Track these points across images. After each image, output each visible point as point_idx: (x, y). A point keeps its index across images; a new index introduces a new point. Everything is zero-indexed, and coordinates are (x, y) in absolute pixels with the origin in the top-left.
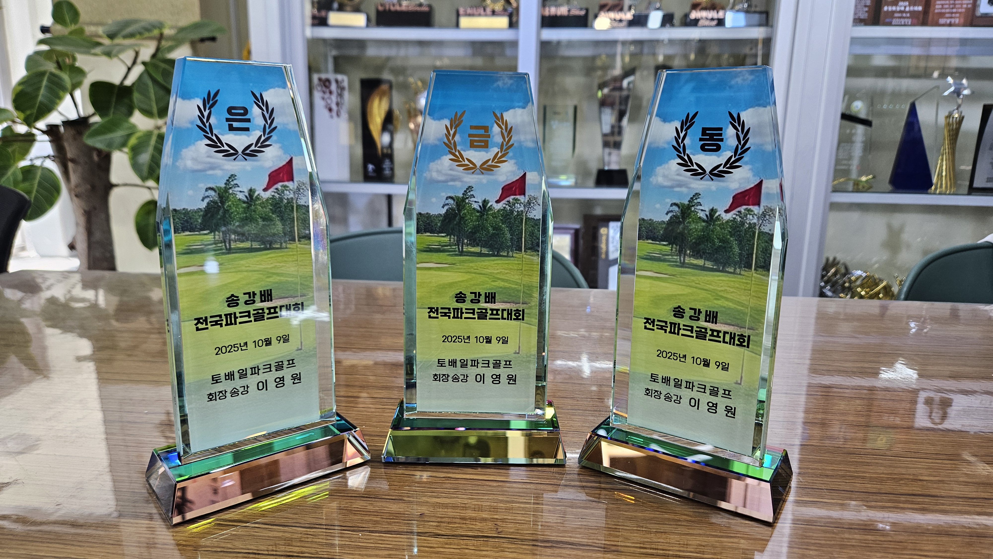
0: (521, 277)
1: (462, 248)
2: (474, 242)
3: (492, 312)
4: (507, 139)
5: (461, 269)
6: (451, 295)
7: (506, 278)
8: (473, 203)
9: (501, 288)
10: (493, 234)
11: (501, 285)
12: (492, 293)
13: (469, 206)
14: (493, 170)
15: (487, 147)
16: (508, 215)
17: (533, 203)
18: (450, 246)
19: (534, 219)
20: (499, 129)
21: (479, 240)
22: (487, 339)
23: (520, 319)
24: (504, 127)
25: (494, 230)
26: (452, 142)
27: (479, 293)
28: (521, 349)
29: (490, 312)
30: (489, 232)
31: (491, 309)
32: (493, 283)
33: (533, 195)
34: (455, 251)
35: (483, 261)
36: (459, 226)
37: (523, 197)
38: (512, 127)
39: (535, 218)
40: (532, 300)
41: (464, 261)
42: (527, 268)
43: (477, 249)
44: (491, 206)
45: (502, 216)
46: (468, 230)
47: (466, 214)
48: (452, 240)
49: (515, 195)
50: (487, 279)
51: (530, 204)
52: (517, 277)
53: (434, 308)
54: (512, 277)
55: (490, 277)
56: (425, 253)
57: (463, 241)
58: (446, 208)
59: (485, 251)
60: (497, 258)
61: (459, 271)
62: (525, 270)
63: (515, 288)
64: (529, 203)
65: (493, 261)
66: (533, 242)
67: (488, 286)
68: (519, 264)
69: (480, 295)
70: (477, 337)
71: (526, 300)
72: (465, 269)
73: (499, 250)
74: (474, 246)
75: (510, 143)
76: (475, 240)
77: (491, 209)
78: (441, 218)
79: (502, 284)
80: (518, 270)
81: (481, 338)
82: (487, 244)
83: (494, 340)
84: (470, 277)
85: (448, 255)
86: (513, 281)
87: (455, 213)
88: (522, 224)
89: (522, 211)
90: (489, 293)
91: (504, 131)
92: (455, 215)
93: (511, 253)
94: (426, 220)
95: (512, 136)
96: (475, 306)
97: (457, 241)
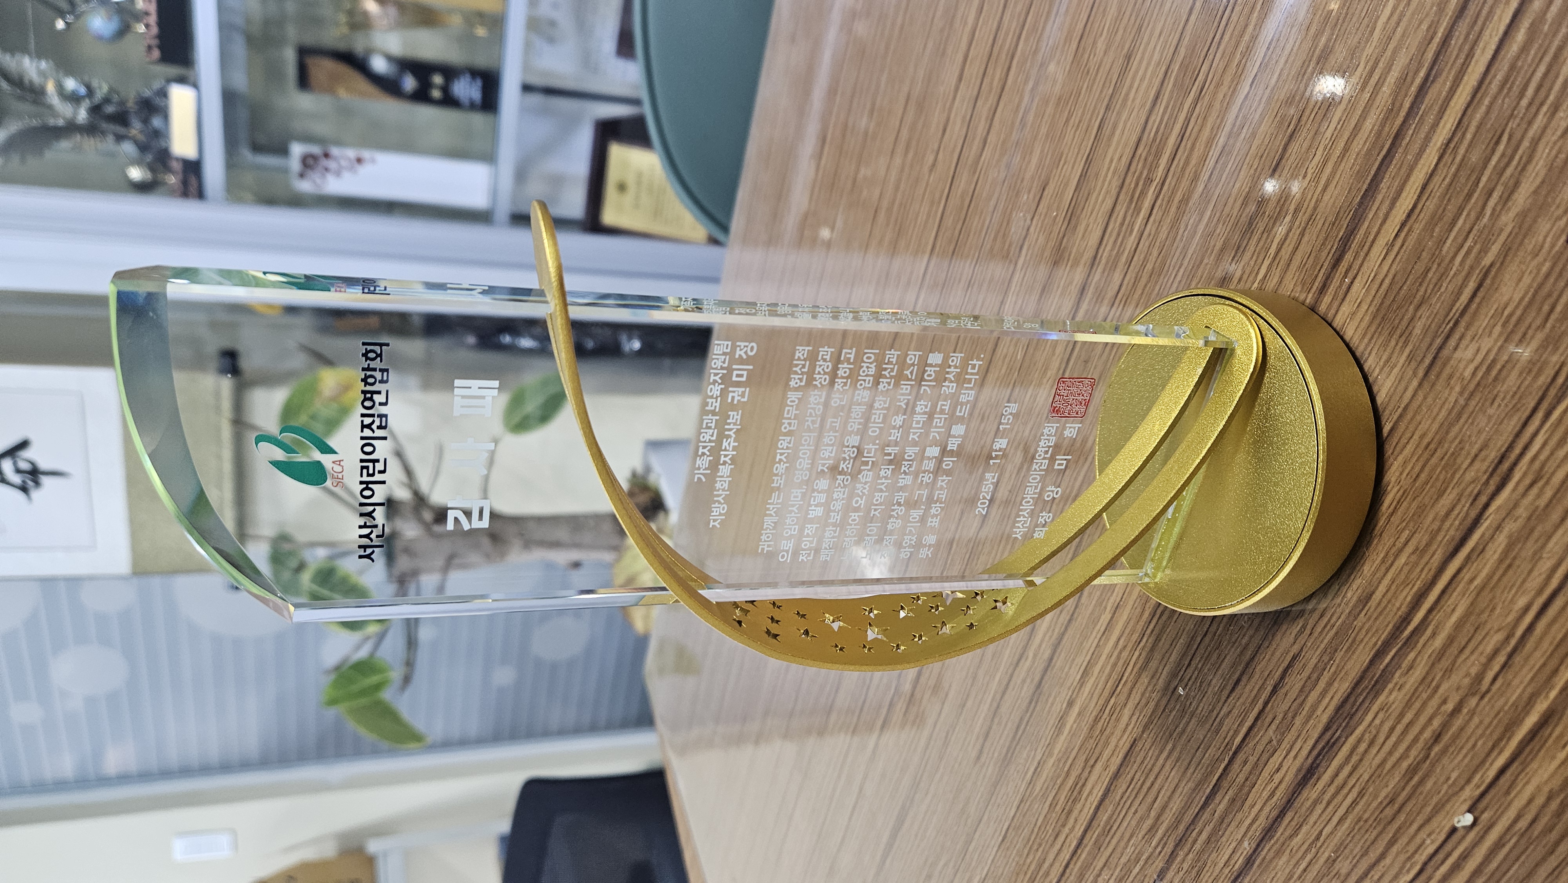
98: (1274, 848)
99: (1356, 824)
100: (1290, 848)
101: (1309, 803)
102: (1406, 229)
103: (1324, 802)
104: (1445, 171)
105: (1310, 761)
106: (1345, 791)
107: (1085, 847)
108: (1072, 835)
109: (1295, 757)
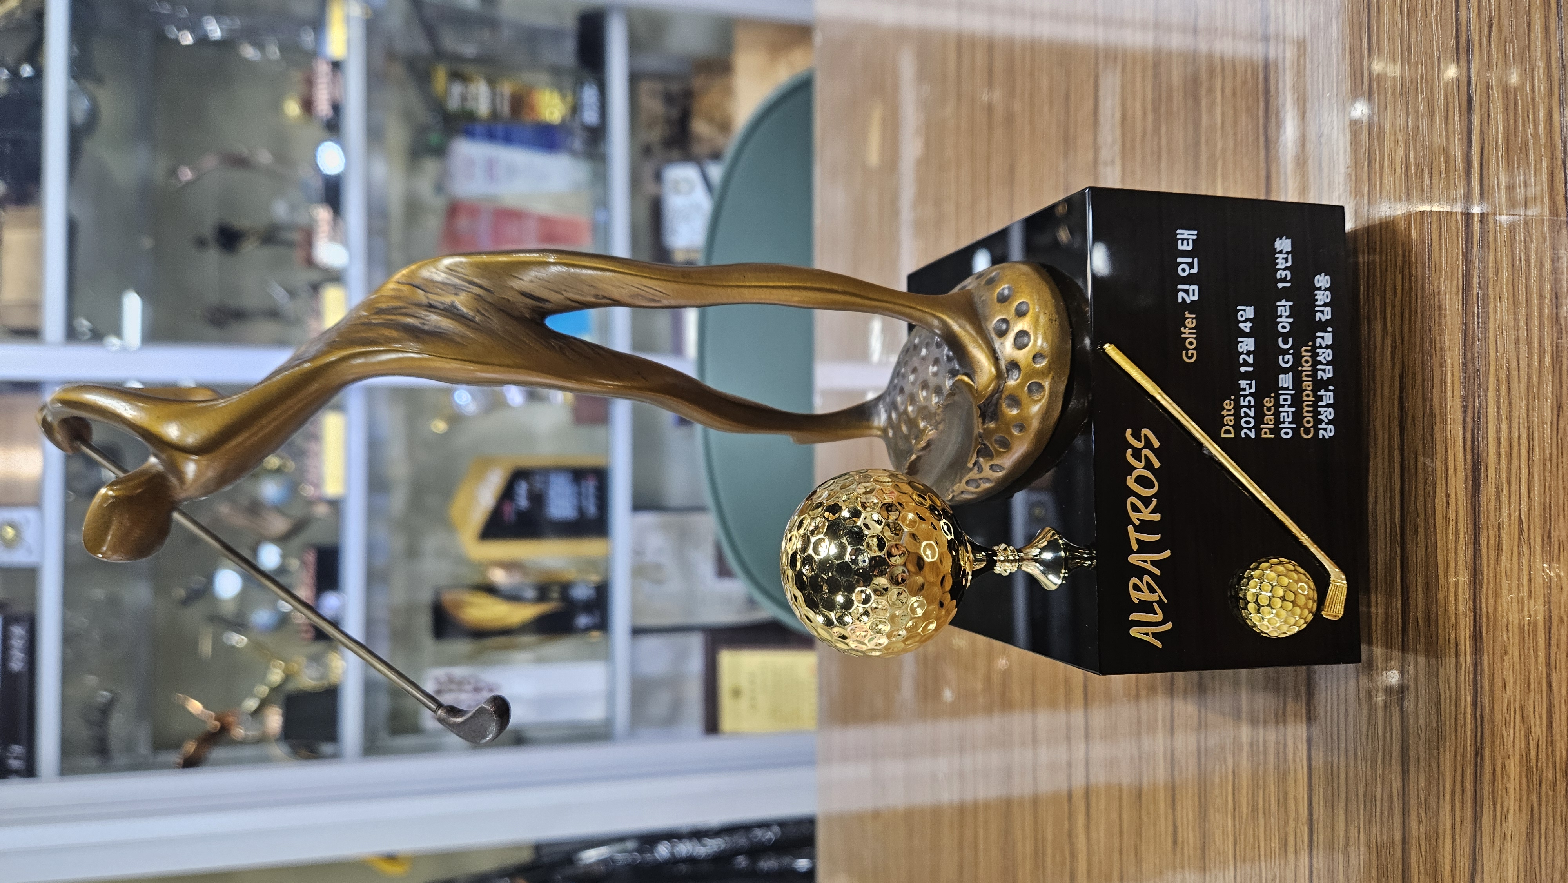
98: (1490, 592)
99: (1544, 470)
100: (1503, 574)
101: (1493, 502)
103: (1505, 485)
105: (1469, 457)
106: (1515, 450)
107: (1318, 824)
108: (1300, 824)
109: (1455, 470)
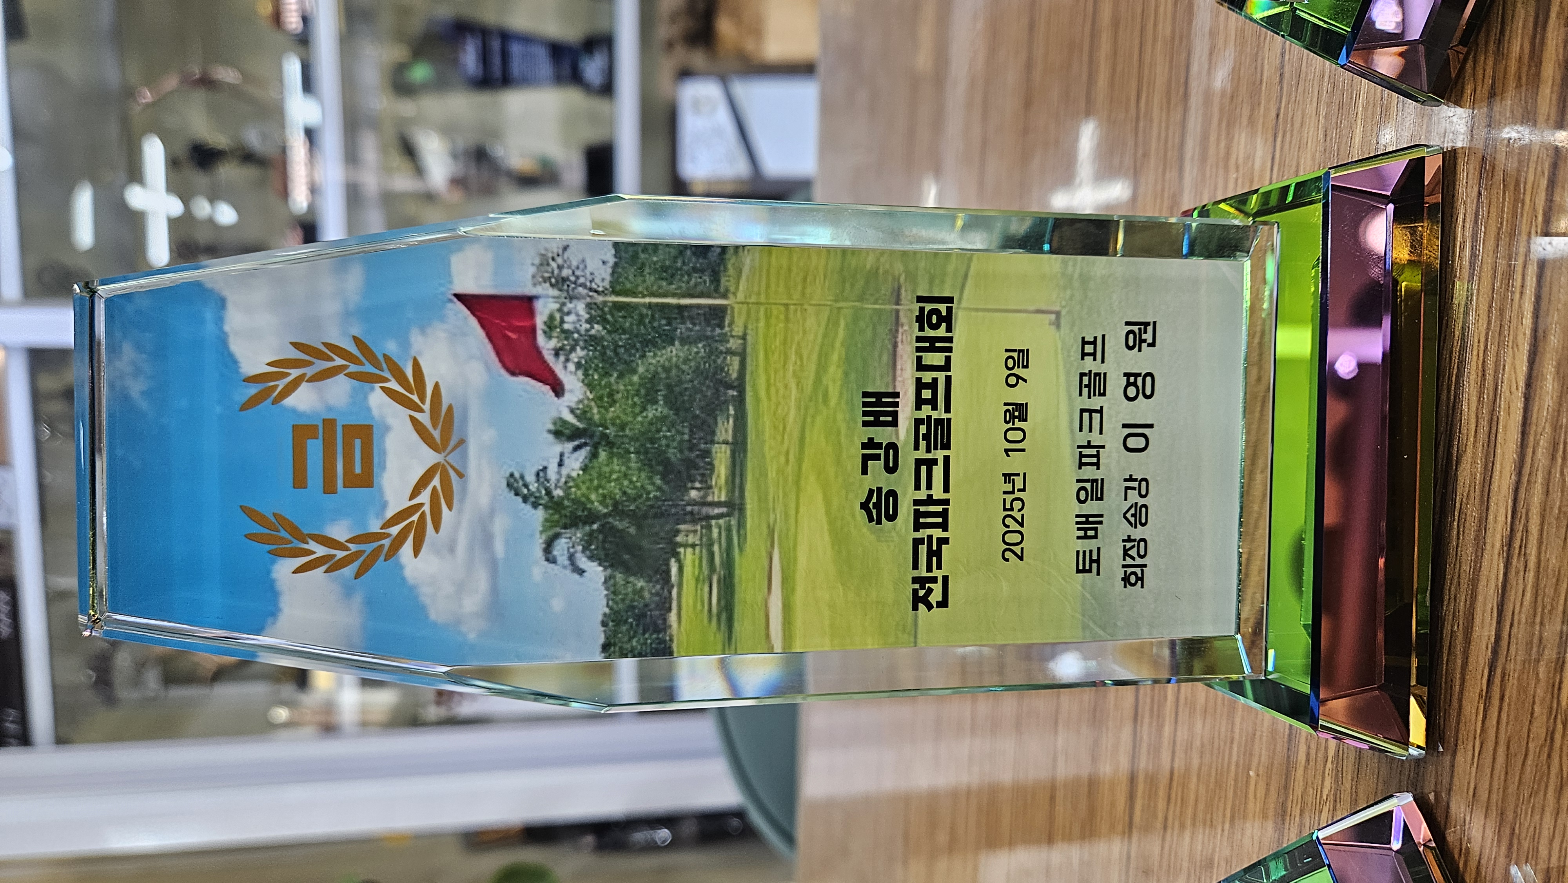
0: (811, 310)
1: (719, 504)
2: (697, 468)
3: (927, 402)
4: (339, 361)
5: (786, 506)
6: (872, 538)
7: (815, 357)
8: (565, 471)
9: (846, 374)
10: (670, 402)
11: (839, 374)
12: (865, 404)
13: (577, 487)
14: (450, 408)
15: (369, 427)
16: (603, 354)
17: (560, 268)
18: (710, 545)
19: (616, 265)
20: (304, 387)
21: (691, 449)
22: (1013, 417)
23: (950, 310)
24: (295, 373)
25: (656, 402)
26: (353, 547)
27: (864, 446)
28: (1044, 308)
29: (926, 410)
30: (663, 419)
31: (918, 408)
32: (833, 402)
33: (532, 270)
34: (729, 529)
35: (759, 434)
36: (645, 517)
37: (539, 305)
38: (295, 345)
39: (611, 260)
40: (886, 272)
41: (762, 499)
42: (781, 289)
43: (721, 456)
44: (572, 411)
45: (607, 374)
46: (659, 489)
47: (604, 496)
48: (691, 539)
49: (533, 330)
50: (819, 420)
51: (564, 280)
52: (811, 322)
53: (915, 592)
54: (811, 337)
55: (811, 411)
56: (736, 625)
57: (694, 503)
58: (583, 562)
59: (725, 429)
60: (748, 388)
61: (792, 512)
62: (790, 296)
63: (847, 325)
64: (560, 283)
65: (757, 399)
66: (695, 269)
67: (840, 416)
68: (768, 317)
69: (870, 444)
70: (1007, 451)
71: (886, 290)
72: (785, 495)
73: (721, 382)
74: (711, 467)
75: (353, 349)
76: (690, 464)
77: (585, 412)
78: (619, 577)
79: (834, 371)
80: (787, 319)
81: (1011, 435)
82: (704, 422)
83: (1017, 395)
84: (812, 478)
85: (741, 549)
86: (825, 336)
87: (599, 531)
88: (636, 306)
89: (589, 306)
90: (865, 414)
91: (309, 371)
92: (607, 530)
93: (733, 344)
94: (624, 628)
95: (326, 345)
96: (908, 457)
97: (694, 521)
102: (1499, 671)
104: (1521, 581)
